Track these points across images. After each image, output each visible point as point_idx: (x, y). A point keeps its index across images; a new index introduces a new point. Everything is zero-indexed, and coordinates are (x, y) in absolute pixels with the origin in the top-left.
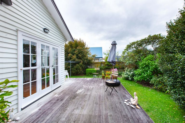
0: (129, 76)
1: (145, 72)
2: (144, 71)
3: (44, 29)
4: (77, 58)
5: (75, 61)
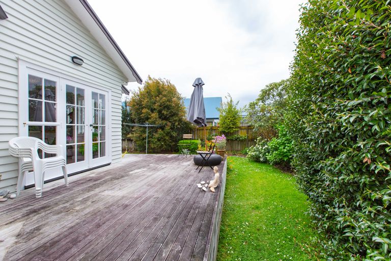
0: (261, 153)
1: (287, 144)
2: (285, 142)
3: (73, 58)
4: (160, 118)
5: (155, 123)
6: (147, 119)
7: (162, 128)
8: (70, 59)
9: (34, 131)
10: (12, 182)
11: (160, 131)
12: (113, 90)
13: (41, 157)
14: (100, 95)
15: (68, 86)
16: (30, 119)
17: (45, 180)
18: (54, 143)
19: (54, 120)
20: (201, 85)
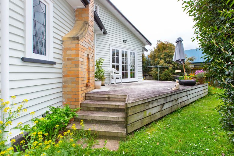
4: (165, 62)
5: (163, 66)
6: (158, 64)
7: (167, 68)
8: (123, 41)
9: (114, 66)
10: (108, 81)
11: (166, 70)
12: (138, 50)
13: (115, 74)
14: (133, 53)
15: (122, 51)
16: (113, 63)
17: (116, 82)
18: (119, 70)
19: (118, 63)
20: (181, 41)
